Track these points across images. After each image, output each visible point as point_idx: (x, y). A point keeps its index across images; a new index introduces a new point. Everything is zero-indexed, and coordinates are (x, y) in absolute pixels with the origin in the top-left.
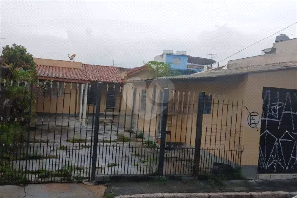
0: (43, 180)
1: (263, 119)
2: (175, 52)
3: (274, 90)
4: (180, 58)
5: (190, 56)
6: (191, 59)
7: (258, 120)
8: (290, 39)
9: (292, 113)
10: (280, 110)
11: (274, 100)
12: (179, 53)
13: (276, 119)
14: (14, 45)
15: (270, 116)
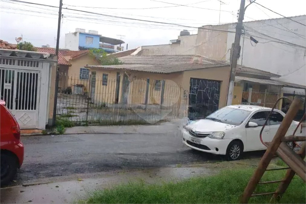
0: (95, 124)
1: (190, 93)
2: (87, 32)
3: (194, 79)
4: (93, 38)
5: (102, 36)
6: (102, 39)
7: (188, 94)
8: (190, 34)
9: (202, 90)
10: (197, 89)
11: (194, 84)
12: (91, 33)
13: (195, 93)
14: (25, 42)
15: (193, 92)
